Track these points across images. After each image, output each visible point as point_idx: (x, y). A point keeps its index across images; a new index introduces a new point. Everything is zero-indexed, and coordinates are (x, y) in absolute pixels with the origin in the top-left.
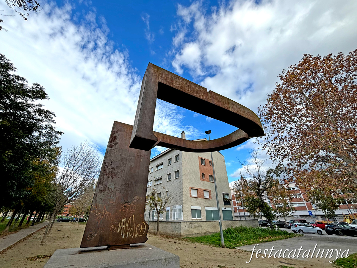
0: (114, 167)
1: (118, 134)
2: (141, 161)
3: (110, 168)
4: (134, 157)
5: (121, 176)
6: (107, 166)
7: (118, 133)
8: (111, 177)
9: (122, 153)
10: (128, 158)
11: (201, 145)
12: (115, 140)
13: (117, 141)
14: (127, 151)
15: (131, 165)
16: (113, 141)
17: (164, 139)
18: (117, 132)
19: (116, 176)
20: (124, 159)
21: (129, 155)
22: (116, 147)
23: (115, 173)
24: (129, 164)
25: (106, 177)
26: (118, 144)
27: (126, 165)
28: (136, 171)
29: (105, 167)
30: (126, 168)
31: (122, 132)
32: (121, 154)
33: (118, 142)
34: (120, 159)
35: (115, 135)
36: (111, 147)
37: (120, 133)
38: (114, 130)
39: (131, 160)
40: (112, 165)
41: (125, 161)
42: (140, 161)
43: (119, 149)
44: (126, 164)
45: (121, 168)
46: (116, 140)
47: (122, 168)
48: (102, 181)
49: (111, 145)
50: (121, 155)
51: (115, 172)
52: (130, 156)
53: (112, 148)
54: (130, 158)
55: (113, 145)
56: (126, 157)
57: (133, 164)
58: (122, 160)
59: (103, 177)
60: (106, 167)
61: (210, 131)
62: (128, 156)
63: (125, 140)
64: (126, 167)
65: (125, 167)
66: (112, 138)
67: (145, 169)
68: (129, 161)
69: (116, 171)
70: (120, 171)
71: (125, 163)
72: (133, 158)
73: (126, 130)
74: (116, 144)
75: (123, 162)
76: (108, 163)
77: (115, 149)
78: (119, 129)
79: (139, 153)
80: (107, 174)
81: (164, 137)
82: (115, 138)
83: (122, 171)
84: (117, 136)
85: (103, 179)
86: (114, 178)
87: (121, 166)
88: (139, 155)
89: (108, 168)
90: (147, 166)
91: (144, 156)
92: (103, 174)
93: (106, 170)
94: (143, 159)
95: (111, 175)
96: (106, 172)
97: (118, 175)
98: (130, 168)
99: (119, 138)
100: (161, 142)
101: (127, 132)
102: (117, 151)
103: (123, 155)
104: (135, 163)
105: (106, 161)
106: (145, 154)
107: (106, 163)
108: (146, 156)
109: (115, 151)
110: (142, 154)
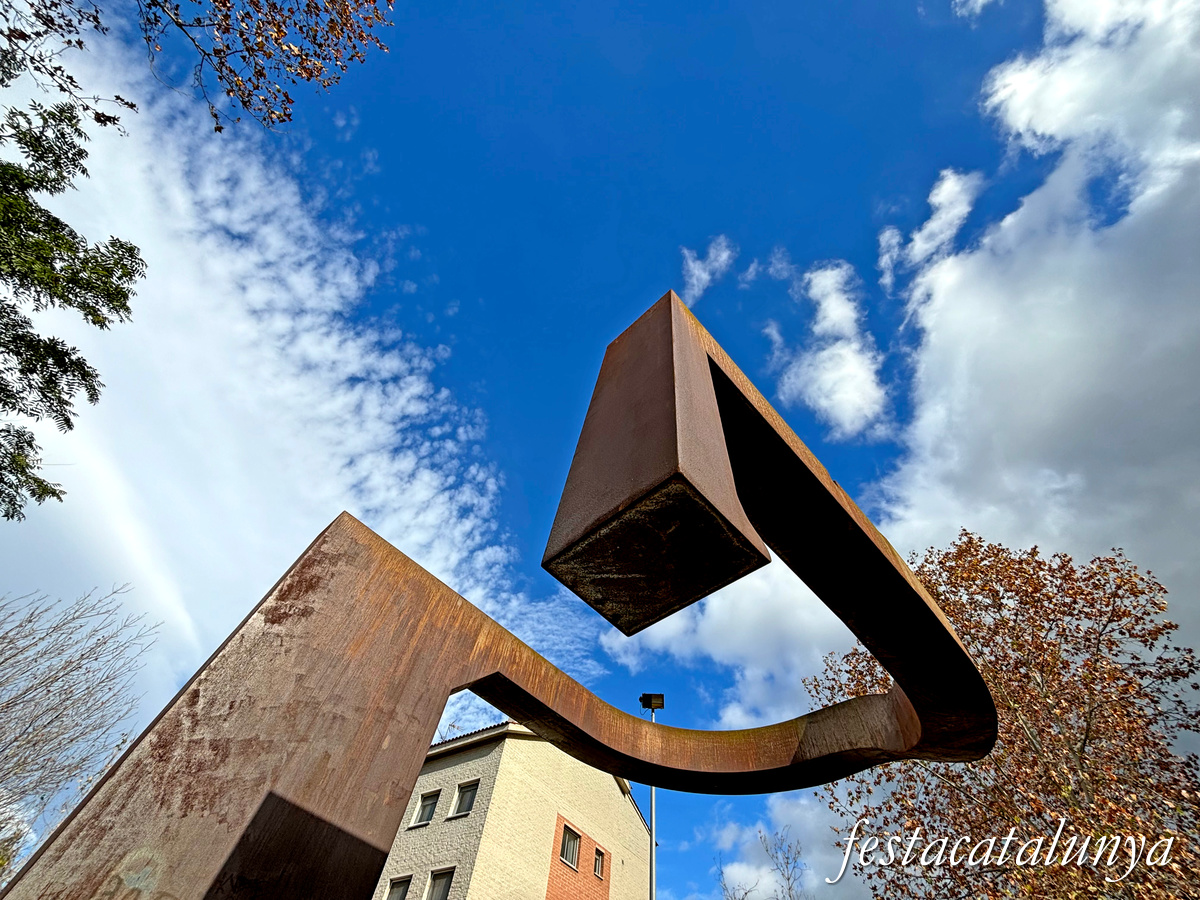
0: (228, 741)
1: (333, 569)
2: (385, 744)
3: (208, 737)
4: (357, 709)
6: (196, 723)
7: (335, 564)
8: (177, 800)
9: (311, 670)
10: (327, 708)
11: (658, 742)
12: (307, 591)
13: (315, 600)
14: (339, 667)
15: (327, 756)
16: (293, 595)
17: (514, 663)
18: (334, 559)
19: (210, 802)
20: (307, 704)
21: (337, 691)
22: (299, 629)
23: (217, 784)
24: (321, 745)
25: (147, 791)
26: (313, 617)
27: (305, 746)
28: (336, 800)
29: (179, 724)
30: (293, 765)
31: (352, 569)
32: (303, 671)
33: (317, 606)
34: (285, 699)
35: (320, 569)
36: (273, 623)
37: (344, 568)
38: (325, 546)
39: (336, 726)
40: (226, 725)
41: (304, 720)
42: (380, 746)
43: (307, 646)
44: (304, 739)
45: (263, 757)
46: (311, 596)
47: (272, 759)
48: (106, 819)
49: (276, 609)
50: (300, 678)
51: (220, 773)
52: (339, 699)
53: (276, 628)
54: (339, 710)
55: (286, 615)
56: (322, 696)
57: (338, 751)
58: (291, 712)
59: (134, 789)
60: (187, 723)
61: (661, 696)
62: (329, 699)
63: (353, 607)
64: (296, 759)
65: (291, 755)
66: (297, 578)
67: (386, 800)
68: (327, 724)
69: (225, 772)
70: (250, 773)
71: (301, 729)
72: (350, 715)
73: (374, 566)
74: (306, 613)
75: (293, 726)
76: (212, 703)
77: (287, 635)
78: (346, 552)
79: (391, 698)
80: (167, 774)
81: (518, 654)
82: (312, 585)
83: (261, 780)
84: (328, 577)
85: (123, 806)
86: (193, 815)
87: (272, 741)
88: (386, 706)
89: (195, 737)
90: (400, 785)
91: (405, 722)
92: (146, 765)
93: (177, 744)
94: (399, 737)
95: (189, 786)
96: (168, 761)
97: (225, 801)
98: (315, 774)
99: (329, 591)
100: (498, 673)
101: (373, 577)
102: (293, 651)
103: (310, 683)
104: (349, 747)
105: (205, 690)
106: (416, 715)
107: (201, 702)
108: (415, 728)
109: (283, 649)
110: (399, 709)
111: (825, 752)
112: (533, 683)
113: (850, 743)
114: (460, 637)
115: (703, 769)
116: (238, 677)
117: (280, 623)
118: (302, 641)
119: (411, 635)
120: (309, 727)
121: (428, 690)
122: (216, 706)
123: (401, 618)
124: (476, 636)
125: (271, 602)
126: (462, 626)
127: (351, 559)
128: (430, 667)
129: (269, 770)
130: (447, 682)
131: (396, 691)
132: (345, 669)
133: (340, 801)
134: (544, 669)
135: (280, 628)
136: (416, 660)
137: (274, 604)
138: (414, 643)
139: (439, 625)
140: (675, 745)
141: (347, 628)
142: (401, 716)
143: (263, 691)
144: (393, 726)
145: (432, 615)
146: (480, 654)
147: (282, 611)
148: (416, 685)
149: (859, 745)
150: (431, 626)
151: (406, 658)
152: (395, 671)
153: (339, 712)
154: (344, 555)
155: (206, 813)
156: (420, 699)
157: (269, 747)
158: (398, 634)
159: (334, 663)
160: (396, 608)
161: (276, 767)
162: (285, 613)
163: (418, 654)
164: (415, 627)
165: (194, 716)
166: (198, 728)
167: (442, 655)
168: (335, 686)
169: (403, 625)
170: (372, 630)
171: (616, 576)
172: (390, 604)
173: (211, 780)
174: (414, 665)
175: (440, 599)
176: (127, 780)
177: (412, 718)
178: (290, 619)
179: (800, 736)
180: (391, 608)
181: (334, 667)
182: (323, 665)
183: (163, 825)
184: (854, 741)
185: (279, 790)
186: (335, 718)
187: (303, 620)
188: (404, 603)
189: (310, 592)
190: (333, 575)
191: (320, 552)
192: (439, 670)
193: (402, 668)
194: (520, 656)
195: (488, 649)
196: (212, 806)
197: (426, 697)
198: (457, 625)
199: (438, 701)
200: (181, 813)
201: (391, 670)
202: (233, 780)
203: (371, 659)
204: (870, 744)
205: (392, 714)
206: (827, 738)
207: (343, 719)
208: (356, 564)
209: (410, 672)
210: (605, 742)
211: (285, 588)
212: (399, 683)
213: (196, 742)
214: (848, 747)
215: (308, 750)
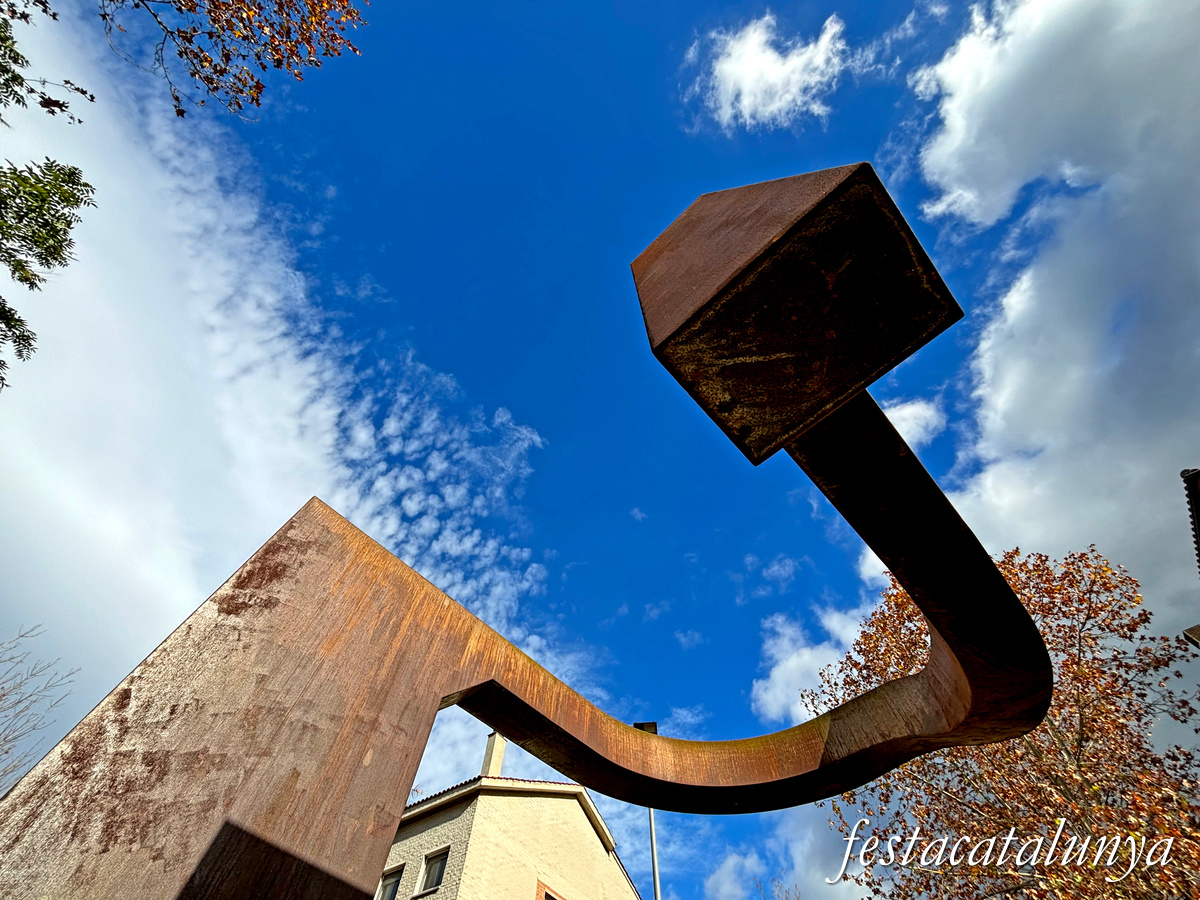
0: (167, 754)
1: (301, 557)
2: (367, 760)
3: (141, 749)
4: (333, 718)
5: (185, 846)
6: (125, 731)
7: (304, 552)
8: (96, 830)
9: (275, 670)
10: (296, 715)
11: (670, 758)
12: (270, 580)
13: (281, 590)
14: (310, 667)
15: (296, 774)
16: (254, 583)
17: (509, 670)
18: (303, 547)
19: (142, 832)
20: (270, 711)
21: (307, 696)
22: (260, 622)
23: (151, 808)
24: (285, 761)
26: (278, 609)
27: (267, 762)
28: (308, 829)
29: (101, 731)
30: (252, 785)
31: (324, 559)
32: (265, 671)
33: (282, 597)
34: (243, 703)
35: (287, 557)
36: (229, 613)
37: (315, 557)
38: (292, 531)
39: (307, 737)
40: (165, 734)
41: (266, 729)
42: (360, 762)
43: (270, 642)
44: (266, 753)
45: (214, 774)
46: (276, 586)
47: (226, 777)
49: (233, 597)
50: (262, 679)
51: (155, 794)
52: (310, 705)
53: (233, 620)
54: (310, 719)
55: (245, 606)
56: (289, 701)
57: (309, 768)
58: (250, 720)
59: (34, 815)
60: (113, 730)
62: (298, 704)
63: (326, 601)
64: (255, 778)
65: (248, 773)
66: (259, 565)
67: (370, 827)
68: (296, 734)
69: (164, 793)
70: (196, 795)
71: (263, 740)
72: (323, 724)
73: (349, 557)
74: (270, 604)
75: (253, 737)
76: (147, 706)
77: (246, 629)
78: (316, 540)
79: (372, 705)
80: (82, 795)
81: (513, 661)
82: (277, 573)
83: (209, 805)
84: (296, 566)
85: (17, 839)
86: (116, 850)
87: (225, 755)
88: (367, 715)
89: (123, 749)
90: (387, 809)
91: (390, 734)
92: (53, 784)
93: (98, 757)
94: (384, 751)
95: (113, 812)
96: (84, 778)
97: (161, 830)
98: (280, 796)
99: (297, 581)
100: (492, 681)
101: (348, 570)
102: (253, 647)
103: (274, 685)
104: (323, 763)
105: (140, 690)
106: (402, 726)
107: (133, 704)
108: (401, 741)
109: (241, 644)
110: (382, 718)
111: (854, 749)
112: (532, 693)
113: (883, 735)
114: (448, 639)
115: (723, 783)
116: (182, 676)
117: (237, 615)
118: (264, 636)
119: (394, 635)
120: (273, 738)
121: (415, 697)
122: (152, 711)
123: (382, 615)
124: (467, 639)
125: (227, 590)
126: (450, 628)
127: (323, 548)
128: (416, 672)
129: (221, 789)
130: (436, 689)
131: (379, 697)
132: (318, 670)
133: (313, 830)
134: (542, 678)
135: (238, 620)
136: (400, 663)
137: (230, 592)
138: (397, 644)
139: (425, 626)
140: (688, 761)
141: (320, 623)
142: (385, 727)
143: (215, 693)
144: (374, 738)
145: (416, 614)
146: (472, 659)
147: (241, 600)
148: (401, 691)
149: (893, 736)
150: (416, 626)
151: (389, 661)
152: (376, 675)
153: (311, 721)
154: (315, 543)
155: (135, 847)
156: (406, 708)
157: (222, 762)
158: (378, 633)
159: (304, 662)
160: (375, 606)
161: (231, 788)
162: (244, 603)
163: (402, 657)
164: (398, 626)
165: (123, 721)
166: (128, 737)
167: (430, 658)
168: (306, 689)
169: (385, 623)
170: (349, 628)
171: (754, 359)
172: (368, 600)
173: (143, 803)
174: (398, 668)
175: (425, 598)
176: (25, 802)
177: (397, 729)
178: (250, 610)
179: (826, 736)
180: (369, 605)
181: (305, 667)
182: (290, 665)
183: (73, 863)
184: (887, 733)
185: (235, 816)
186: (305, 727)
187: (266, 611)
188: (384, 599)
189: (275, 581)
190: (301, 564)
191: (286, 537)
192: (427, 676)
193: (384, 672)
194: (516, 663)
195: (481, 654)
196: (144, 837)
197: (414, 705)
198: (445, 627)
199: (428, 710)
200: (100, 848)
201: (372, 673)
202: (173, 804)
203: (347, 660)
204: (905, 733)
205: (374, 724)
206: (855, 734)
207: (316, 729)
208: (328, 553)
209: (393, 676)
210: (613, 759)
211: (245, 575)
212: (382, 688)
213: (125, 755)
214: (880, 741)
215: (271, 766)
